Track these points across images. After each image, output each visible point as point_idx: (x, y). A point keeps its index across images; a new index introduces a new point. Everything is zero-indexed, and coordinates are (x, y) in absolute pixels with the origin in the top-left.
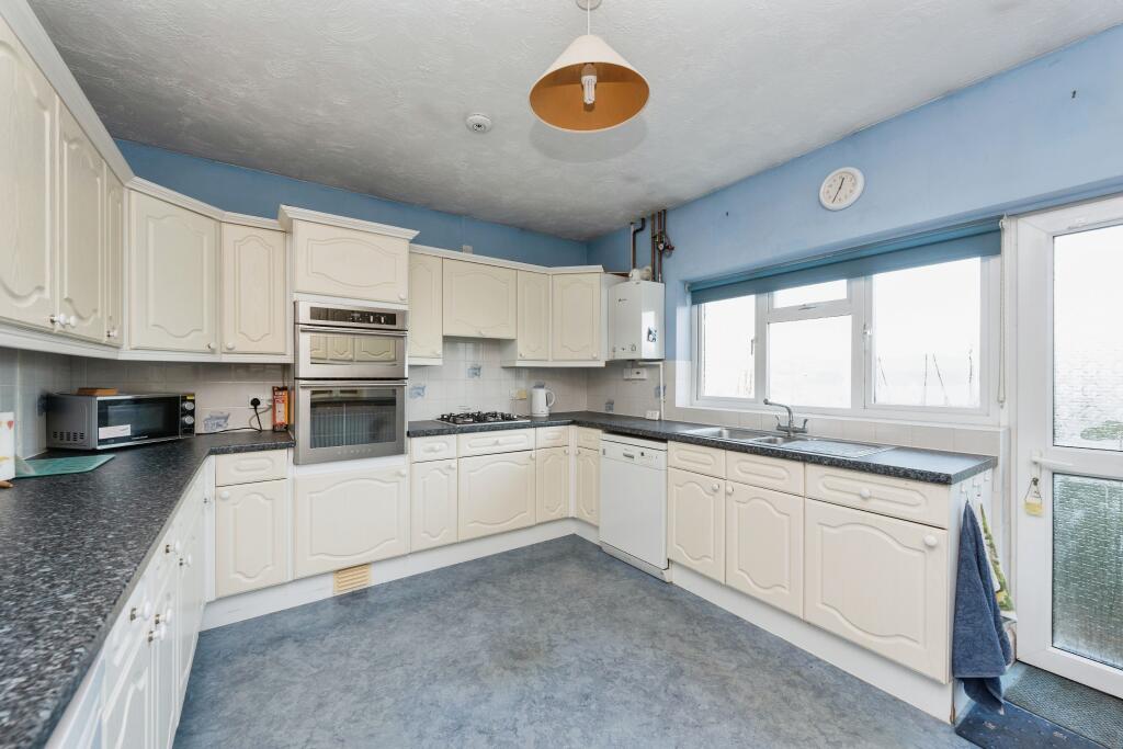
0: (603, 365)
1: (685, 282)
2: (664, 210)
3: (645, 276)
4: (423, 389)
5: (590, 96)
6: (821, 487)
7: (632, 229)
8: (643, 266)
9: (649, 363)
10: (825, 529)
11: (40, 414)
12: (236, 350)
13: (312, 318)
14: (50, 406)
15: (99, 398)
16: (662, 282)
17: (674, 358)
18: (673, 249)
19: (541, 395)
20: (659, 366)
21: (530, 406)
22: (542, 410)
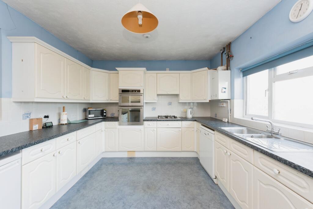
0: (208, 101)
1: (239, 69)
2: (230, 43)
3: (224, 69)
4: (155, 108)
5: (140, 22)
6: (259, 163)
7: (222, 52)
8: (225, 65)
9: (225, 101)
10: (261, 184)
11: (83, 112)
12: (113, 100)
13: (122, 92)
14: (85, 110)
15: (89, 109)
16: (230, 70)
17: (234, 99)
18: (233, 57)
19: (189, 111)
20: (228, 102)
21: (186, 114)
22: (190, 116)
